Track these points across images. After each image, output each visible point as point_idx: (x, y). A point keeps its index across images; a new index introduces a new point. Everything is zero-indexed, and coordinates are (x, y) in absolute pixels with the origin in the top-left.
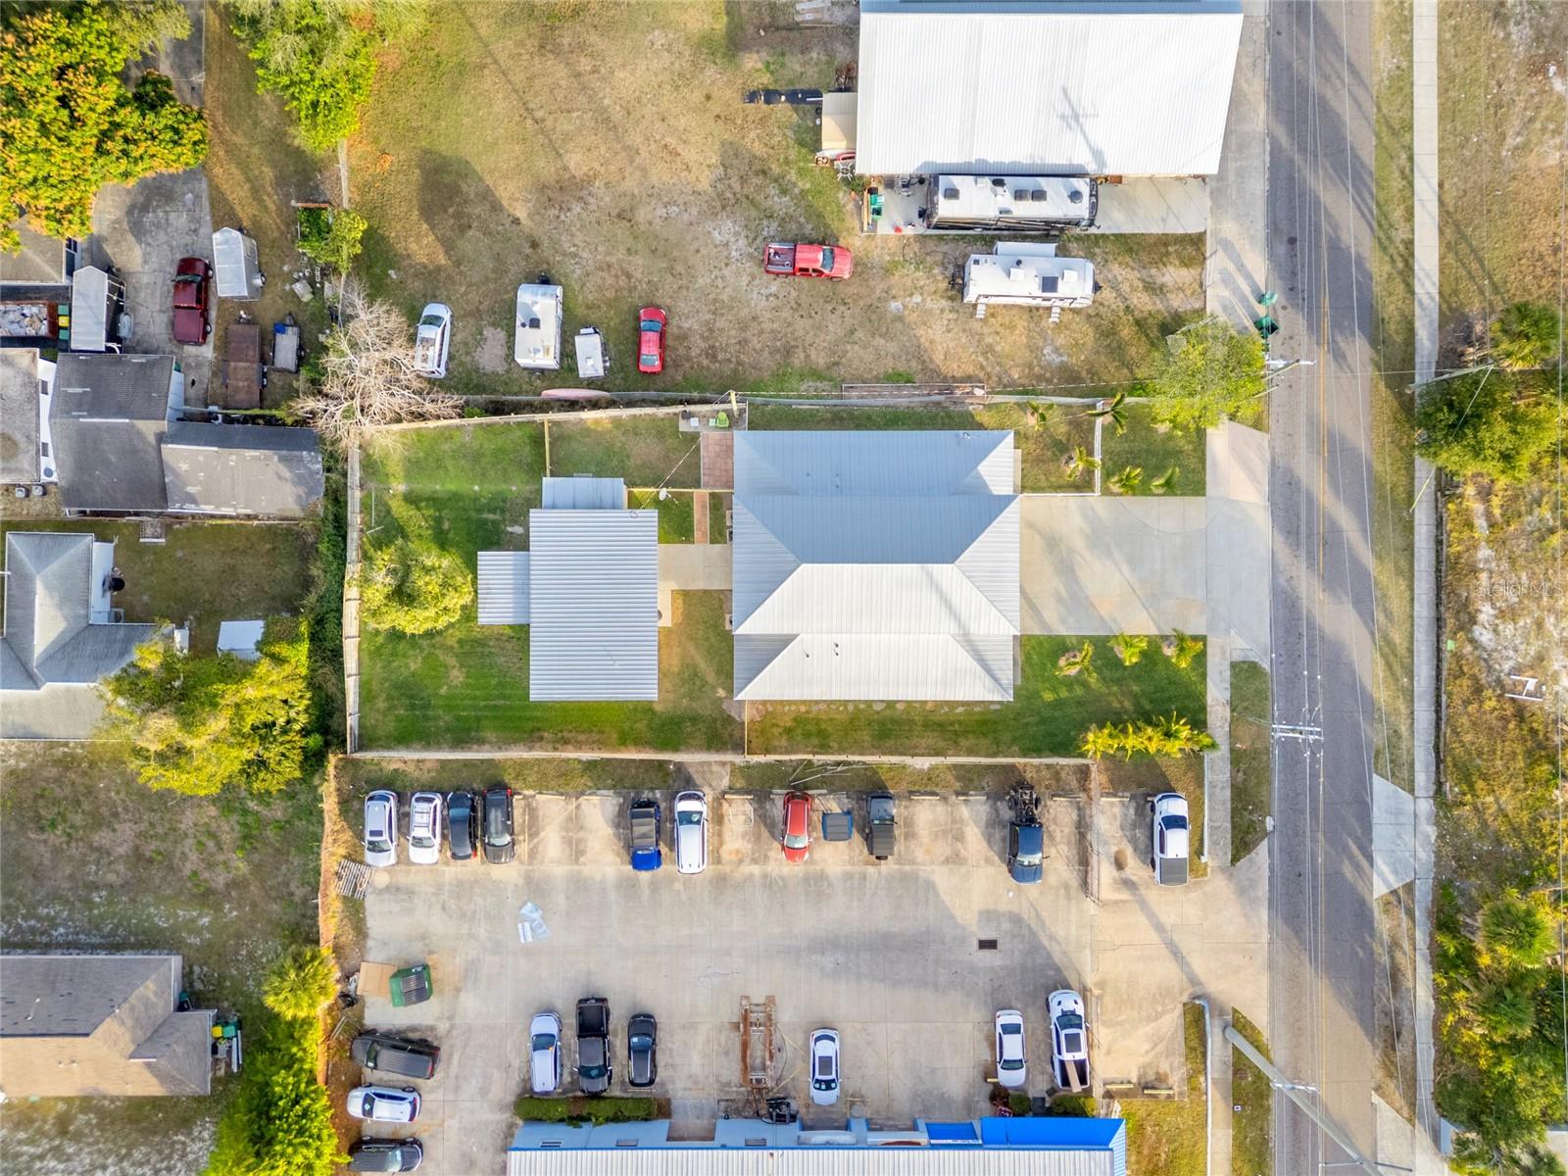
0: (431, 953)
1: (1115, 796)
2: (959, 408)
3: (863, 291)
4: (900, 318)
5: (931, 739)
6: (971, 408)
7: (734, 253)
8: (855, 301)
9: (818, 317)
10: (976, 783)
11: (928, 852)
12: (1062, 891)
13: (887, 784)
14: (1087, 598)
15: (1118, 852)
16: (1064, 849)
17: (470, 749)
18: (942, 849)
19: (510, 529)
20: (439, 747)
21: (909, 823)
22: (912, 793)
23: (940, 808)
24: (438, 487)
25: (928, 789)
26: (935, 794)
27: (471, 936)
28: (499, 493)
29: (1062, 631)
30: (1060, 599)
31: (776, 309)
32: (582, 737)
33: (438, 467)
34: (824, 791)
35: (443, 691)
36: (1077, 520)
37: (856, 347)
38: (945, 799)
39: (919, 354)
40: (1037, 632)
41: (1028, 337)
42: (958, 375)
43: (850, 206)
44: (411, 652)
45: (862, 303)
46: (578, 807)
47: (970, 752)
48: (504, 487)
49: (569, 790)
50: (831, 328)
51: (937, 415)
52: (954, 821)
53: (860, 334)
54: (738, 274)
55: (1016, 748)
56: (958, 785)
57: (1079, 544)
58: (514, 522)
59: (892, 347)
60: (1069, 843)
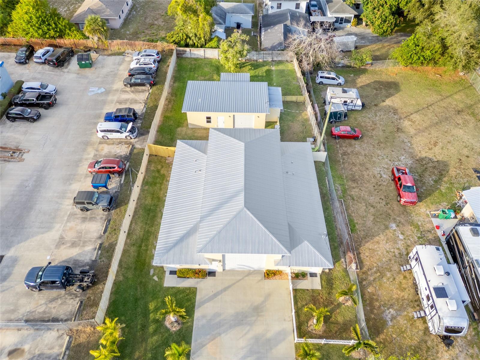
1: (67, 348)
2: (341, 254)
3: (397, 212)
4: (387, 228)
5: (139, 232)
6: (343, 260)
7: (397, 163)
8: (390, 208)
9: (376, 193)
10: (105, 255)
11: (71, 229)
12: (12, 308)
13: (118, 209)
14: (220, 334)
15: (23, 351)
16: (41, 309)
18: (70, 236)
21: (92, 219)
22: (109, 221)
23: (96, 235)
24: (274, 76)
25: (109, 229)
26: (104, 232)
27: (98, 77)
29: (197, 314)
30: (217, 315)
31: (374, 176)
32: (170, 106)
34: (122, 182)
36: (276, 328)
37: (365, 207)
38: (100, 237)
39: (369, 236)
40: (198, 297)
41: (397, 300)
42: (362, 256)
45: (390, 211)
46: (141, 103)
47: (125, 252)
49: (148, 100)
50: (371, 198)
51: (335, 242)
52: (85, 242)
53: (372, 210)
54: (387, 164)
55: (121, 278)
56: (106, 244)
57: (258, 329)
59: (369, 223)
60: (44, 312)
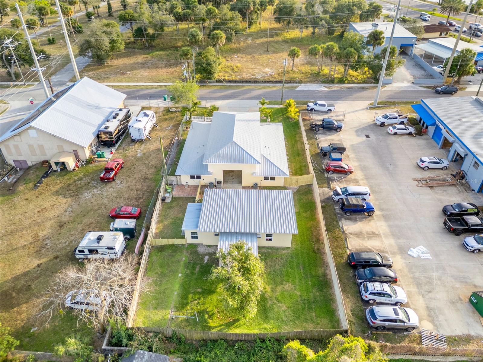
0: (460, 299)
3: (130, 161)
4: (144, 154)
7: (99, 192)
8: (133, 163)
9: (135, 171)
17: (331, 279)
19: (206, 261)
20: (332, 295)
24: (176, 293)
27: (440, 279)
28: (185, 265)
31: (127, 181)
33: (164, 292)
35: (298, 293)
37: (151, 162)
43: (97, 164)
44: (276, 310)
46: (351, 234)
48: (182, 263)
49: (343, 236)
50: (141, 168)
53: (146, 162)
54: (108, 191)
58: (202, 259)
59: (154, 155)
